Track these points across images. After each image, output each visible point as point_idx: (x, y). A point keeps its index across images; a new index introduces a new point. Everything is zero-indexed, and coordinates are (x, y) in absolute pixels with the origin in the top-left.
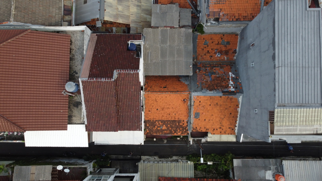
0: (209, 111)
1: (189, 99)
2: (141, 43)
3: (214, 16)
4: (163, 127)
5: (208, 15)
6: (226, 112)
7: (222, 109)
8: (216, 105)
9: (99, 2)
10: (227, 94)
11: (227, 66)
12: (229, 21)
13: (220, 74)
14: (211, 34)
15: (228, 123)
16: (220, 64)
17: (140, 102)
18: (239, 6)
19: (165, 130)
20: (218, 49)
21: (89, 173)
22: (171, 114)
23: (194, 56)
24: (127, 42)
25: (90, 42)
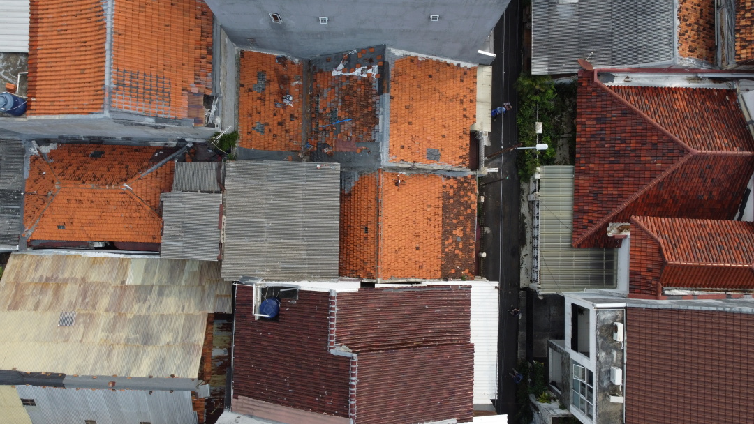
0: (425, 126)
1: (394, 172)
2: (259, 287)
3: (198, 107)
4: (458, 234)
5: (198, 121)
6: (426, 88)
7: (418, 97)
8: (411, 110)
9: (151, 393)
10: (385, 81)
11: (315, 80)
12: (213, 70)
13: (336, 98)
14: (238, 116)
15: (451, 84)
16: (312, 96)
17: (406, 290)
18: (177, 45)
19: (464, 230)
20: (275, 101)
21: (564, 412)
22: (429, 216)
23: (290, 157)
24: (256, 321)
25: (255, 413)
